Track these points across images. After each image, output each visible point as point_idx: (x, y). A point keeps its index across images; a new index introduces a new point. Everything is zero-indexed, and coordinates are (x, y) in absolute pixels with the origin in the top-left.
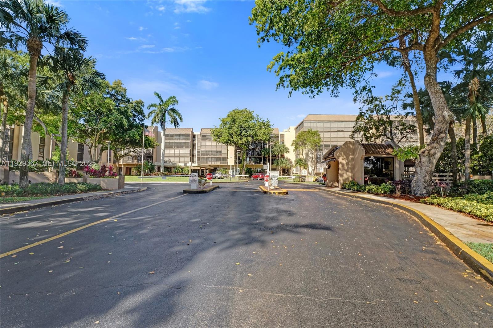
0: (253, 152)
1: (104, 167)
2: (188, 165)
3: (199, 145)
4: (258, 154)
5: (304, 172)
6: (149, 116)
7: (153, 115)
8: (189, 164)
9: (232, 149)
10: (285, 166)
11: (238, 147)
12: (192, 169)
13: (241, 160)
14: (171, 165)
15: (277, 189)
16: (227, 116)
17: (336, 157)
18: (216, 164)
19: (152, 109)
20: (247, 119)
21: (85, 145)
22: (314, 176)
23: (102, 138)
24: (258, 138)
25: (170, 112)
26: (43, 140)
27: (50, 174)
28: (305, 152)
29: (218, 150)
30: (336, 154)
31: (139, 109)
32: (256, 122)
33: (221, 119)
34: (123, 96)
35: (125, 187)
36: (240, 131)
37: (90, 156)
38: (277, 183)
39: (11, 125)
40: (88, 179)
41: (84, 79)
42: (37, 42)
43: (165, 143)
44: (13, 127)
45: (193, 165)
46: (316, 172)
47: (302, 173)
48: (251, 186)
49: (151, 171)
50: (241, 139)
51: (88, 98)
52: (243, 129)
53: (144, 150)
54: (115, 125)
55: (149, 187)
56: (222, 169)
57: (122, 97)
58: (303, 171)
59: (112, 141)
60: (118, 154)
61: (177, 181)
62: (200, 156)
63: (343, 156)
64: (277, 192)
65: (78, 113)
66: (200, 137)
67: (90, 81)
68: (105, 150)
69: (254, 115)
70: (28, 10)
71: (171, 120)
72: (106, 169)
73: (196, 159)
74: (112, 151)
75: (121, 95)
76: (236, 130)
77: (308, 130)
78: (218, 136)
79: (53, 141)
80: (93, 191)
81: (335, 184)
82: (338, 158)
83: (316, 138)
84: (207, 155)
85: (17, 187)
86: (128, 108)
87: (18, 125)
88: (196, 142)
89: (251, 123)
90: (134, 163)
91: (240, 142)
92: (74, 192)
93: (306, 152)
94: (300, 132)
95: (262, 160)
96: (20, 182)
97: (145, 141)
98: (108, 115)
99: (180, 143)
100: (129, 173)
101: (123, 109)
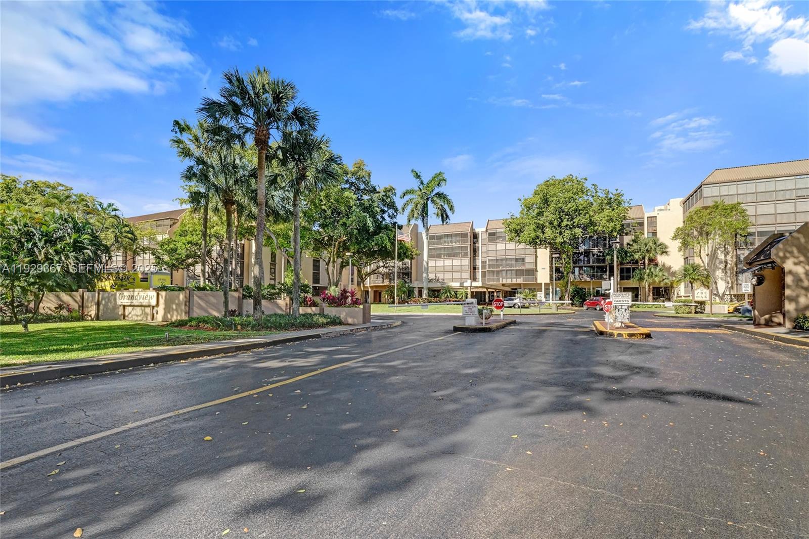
0: (587, 256)
1: (344, 291)
2: (465, 284)
3: (484, 249)
4: (598, 261)
5: (701, 294)
6: (403, 209)
7: (409, 208)
8: (467, 284)
9: (544, 254)
10: (660, 282)
11: (556, 250)
12: (472, 292)
13: (563, 273)
14: (439, 285)
15: (628, 327)
16: (533, 193)
17: (778, 261)
18: (514, 281)
19: (407, 198)
20: (572, 195)
21: (321, 260)
22: (732, 300)
23: (341, 250)
24: (596, 228)
25: (435, 199)
26: (273, 256)
27: (283, 301)
28: (706, 250)
29: (517, 257)
30: (776, 253)
31: (389, 200)
32: (591, 199)
33: (523, 201)
34: (366, 183)
35: (372, 320)
36: (560, 218)
37: (327, 276)
38: (627, 315)
39: (242, 240)
40: (325, 309)
41: (317, 169)
42: (265, 132)
43: (429, 250)
44: (243, 242)
45: (474, 284)
46: (735, 293)
47: (696, 295)
48: (579, 321)
49: (408, 296)
50: (561, 233)
51: (323, 194)
52: (566, 215)
53: (398, 264)
54: (357, 229)
55: (405, 321)
56: (527, 291)
57: (365, 185)
58: (698, 291)
59: (354, 253)
60: (363, 272)
61: (449, 311)
62: (485, 269)
63: (797, 258)
64: (625, 332)
65: (312, 216)
66: (485, 236)
67: (324, 171)
68: (345, 266)
69: (588, 185)
70: (255, 93)
71: (436, 212)
72: (347, 294)
73: (479, 275)
74: (355, 267)
75: (364, 182)
76: (551, 217)
77: (714, 204)
78: (516, 232)
79: (285, 258)
80: (332, 326)
81: (776, 320)
82: (784, 262)
83: (734, 219)
84: (498, 266)
85: (251, 319)
86: (373, 202)
87: (248, 240)
88: (479, 245)
89: (582, 203)
90: (385, 284)
91: (559, 240)
92: (311, 326)
93: (710, 249)
94: (693, 209)
95: (606, 271)
96: (254, 312)
97: (398, 249)
98: (347, 215)
99: (453, 249)
100: (378, 300)
101: (367, 204)
